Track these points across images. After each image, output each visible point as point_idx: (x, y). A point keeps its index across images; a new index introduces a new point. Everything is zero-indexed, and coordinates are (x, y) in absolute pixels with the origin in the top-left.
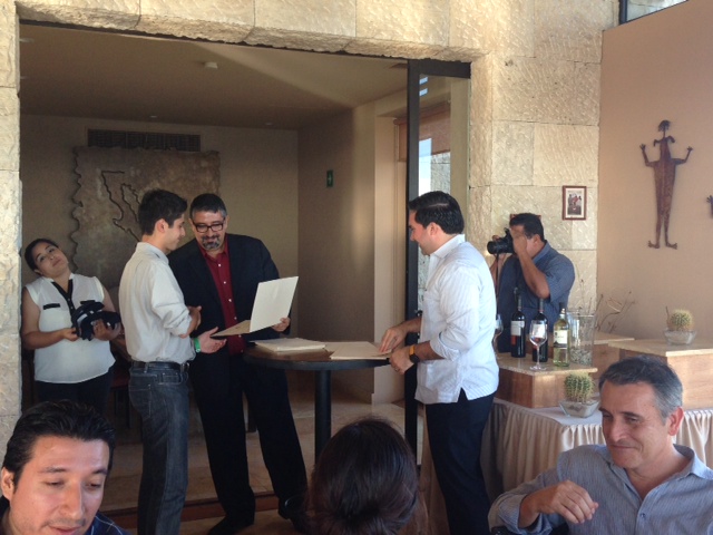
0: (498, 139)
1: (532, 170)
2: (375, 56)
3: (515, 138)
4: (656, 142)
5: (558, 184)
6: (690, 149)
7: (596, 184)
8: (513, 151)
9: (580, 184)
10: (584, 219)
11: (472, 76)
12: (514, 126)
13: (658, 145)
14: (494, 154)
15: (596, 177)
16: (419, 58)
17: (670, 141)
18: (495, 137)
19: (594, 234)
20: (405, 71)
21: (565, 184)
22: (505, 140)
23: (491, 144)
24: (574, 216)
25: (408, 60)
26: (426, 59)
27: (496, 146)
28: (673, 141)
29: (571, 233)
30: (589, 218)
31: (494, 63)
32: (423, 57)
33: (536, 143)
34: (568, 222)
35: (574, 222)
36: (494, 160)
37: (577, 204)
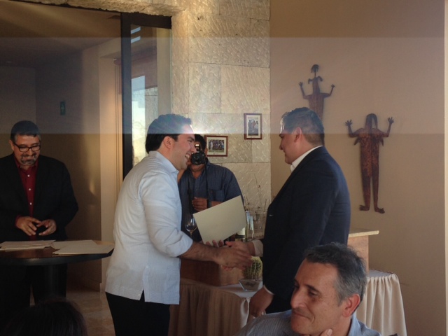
0: (194, 77)
1: (221, 101)
2: (93, 9)
3: (207, 76)
4: (309, 80)
5: (240, 112)
6: (333, 86)
7: (268, 112)
8: (205, 86)
9: (257, 112)
10: (261, 139)
11: (173, 27)
12: (205, 67)
13: (311, 83)
14: (191, 89)
15: (269, 106)
16: (130, 12)
17: (319, 80)
18: (191, 76)
19: (269, 150)
20: (119, 22)
21: (246, 112)
22: (198, 77)
23: (188, 81)
24: (253, 137)
25: (121, 13)
26: (135, 13)
27: (192, 82)
28: (321, 80)
29: (251, 150)
30: (264, 138)
31: (189, 17)
32: (133, 11)
33: (223, 80)
34: (249, 141)
35: (253, 141)
36: (191, 93)
37: (255, 126)
